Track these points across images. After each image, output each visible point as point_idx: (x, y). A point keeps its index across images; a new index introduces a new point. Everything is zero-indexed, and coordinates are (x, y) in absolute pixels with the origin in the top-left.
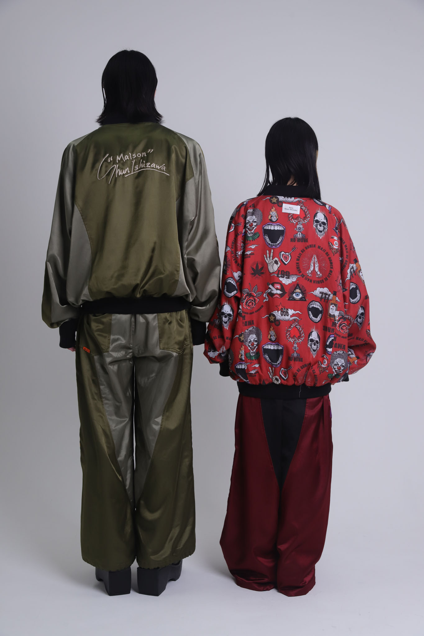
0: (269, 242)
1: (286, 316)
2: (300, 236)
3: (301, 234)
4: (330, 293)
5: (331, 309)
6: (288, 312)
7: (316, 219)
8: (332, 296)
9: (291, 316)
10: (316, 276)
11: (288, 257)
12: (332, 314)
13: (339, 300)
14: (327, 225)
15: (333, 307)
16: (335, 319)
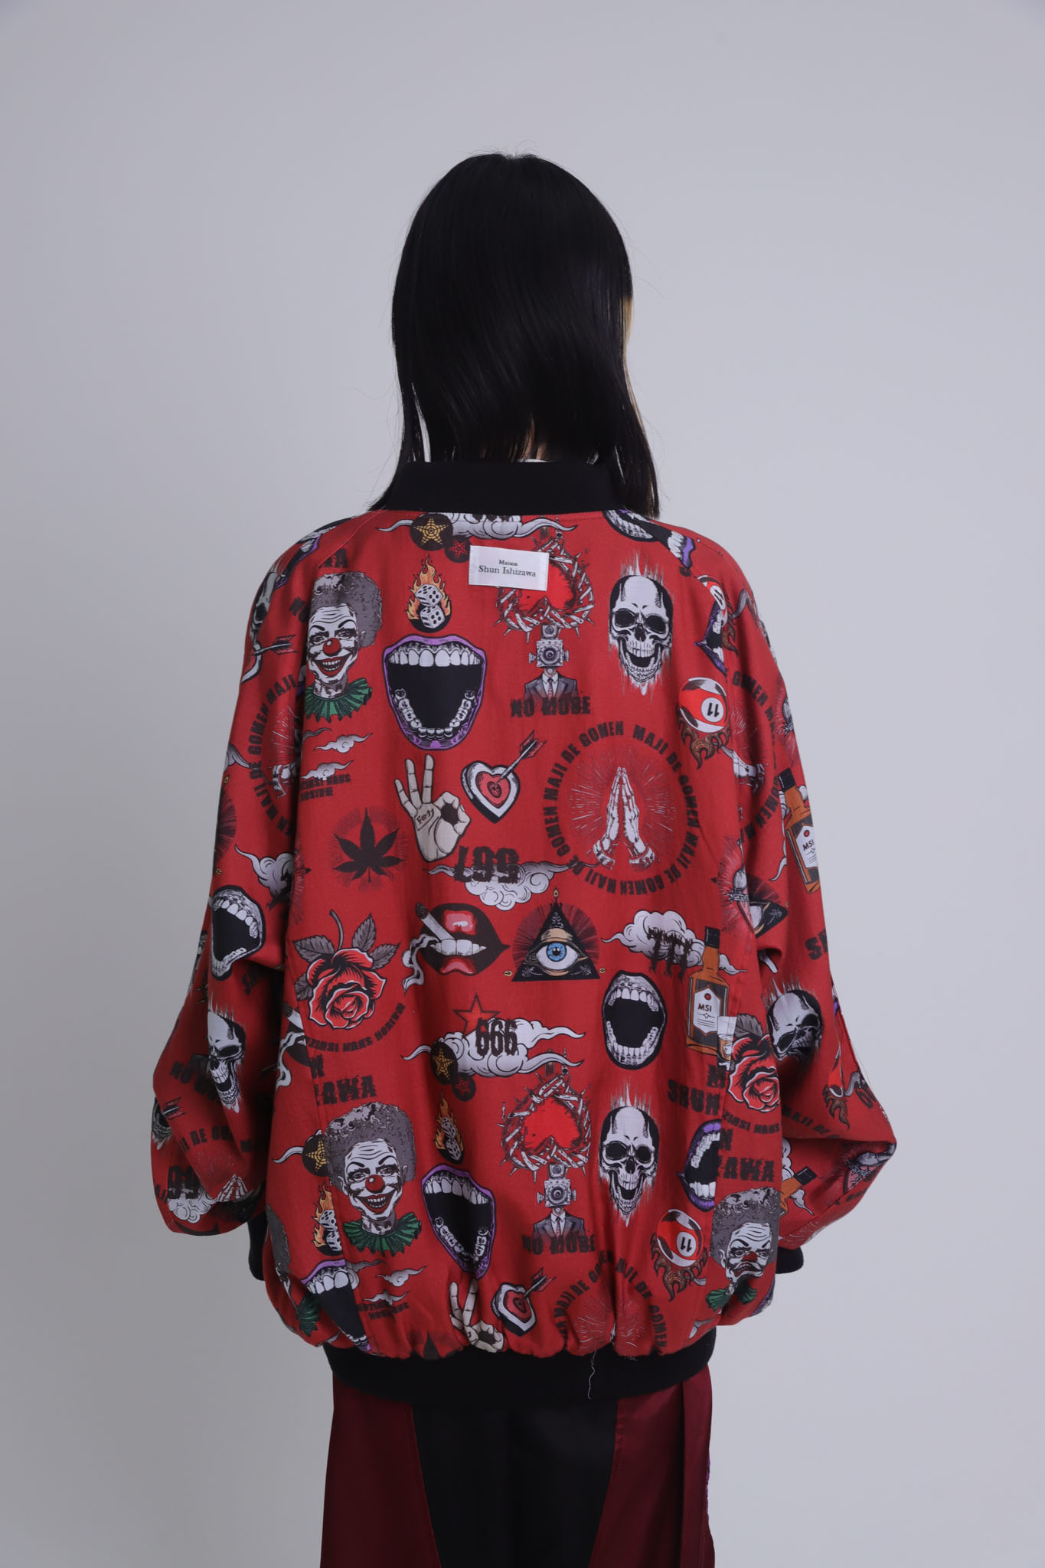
0: (414, 725)
1: (504, 1053)
2: (555, 686)
3: (555, 677)
4: (689, 935)
5: (701, 1007)
6: (514, 1036)
7: (619, 605)
8: (698, 947)
9: (531, 1053)
10: (631, 862)
11: (502, 784)
12: (706, 1030)
13: (730, 969)
14: (670, 631)
15: (708, 997)
16: (718, 1051)
